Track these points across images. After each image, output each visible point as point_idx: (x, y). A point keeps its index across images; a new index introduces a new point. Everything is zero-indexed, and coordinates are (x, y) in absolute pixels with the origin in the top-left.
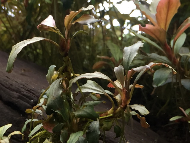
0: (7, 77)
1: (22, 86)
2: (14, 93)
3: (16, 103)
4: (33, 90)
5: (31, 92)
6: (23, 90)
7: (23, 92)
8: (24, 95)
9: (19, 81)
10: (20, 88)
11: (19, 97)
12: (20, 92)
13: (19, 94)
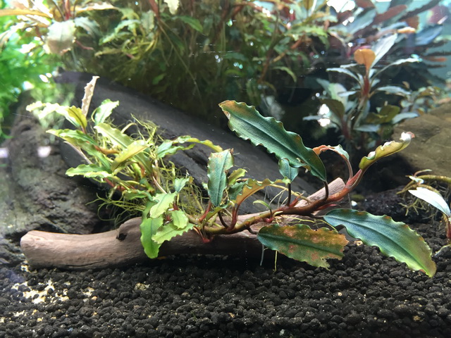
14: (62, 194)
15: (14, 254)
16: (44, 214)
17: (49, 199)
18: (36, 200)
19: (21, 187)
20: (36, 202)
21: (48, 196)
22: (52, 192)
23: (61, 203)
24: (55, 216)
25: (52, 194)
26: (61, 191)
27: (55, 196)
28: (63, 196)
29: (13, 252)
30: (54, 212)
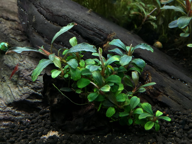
0: (84, 19)
1: (95, 27)
2: (90, 31)
3: (92, 39)
4: (102, 30)
5: (101, 31)
6: (96, 29)
7: (96, 31)
8: (97, 33)
9: (93, 23)
10: (94, 28)
11: (94, 35)
12: (94, 31)
13: (93, 32)
15: (16, 117)
16: (30, 86)
18: (22, 77)
19: (7, 66)
20: (23, 78)
24: (38, 87)
29: (16, 116)
30: (36, 85)
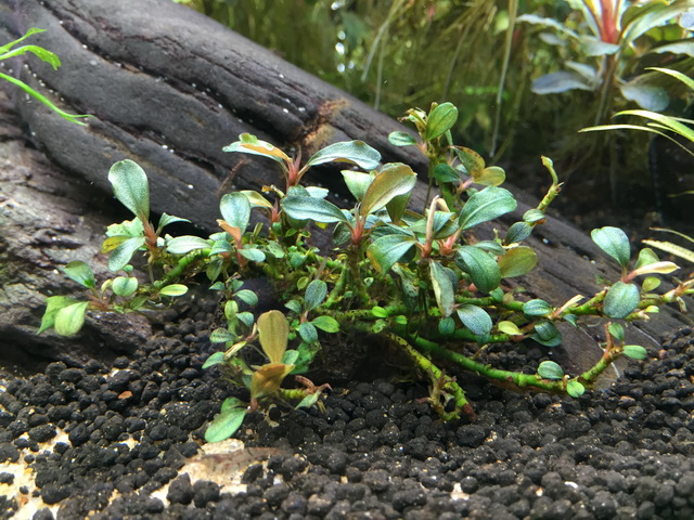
0: (233, 51)
3: (266, 114)
6: (279, 83)
7: (279, 87)
8: (281, 94)
9: (266, 63)
10: (270, 78)
14: (62, 231)
16: (31, 282)
17: (34, 245)
21: (32, 239)
22: (37, 229)
23: (66, 255)
24: (62, 284)
25: (39, 234)
26: (57, 227)
27: (47, 239)
28: (65, 238)
30: (55, 277)
